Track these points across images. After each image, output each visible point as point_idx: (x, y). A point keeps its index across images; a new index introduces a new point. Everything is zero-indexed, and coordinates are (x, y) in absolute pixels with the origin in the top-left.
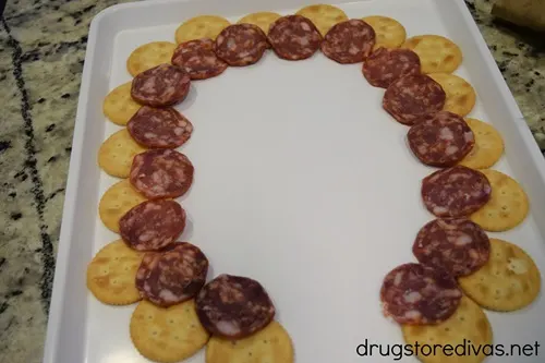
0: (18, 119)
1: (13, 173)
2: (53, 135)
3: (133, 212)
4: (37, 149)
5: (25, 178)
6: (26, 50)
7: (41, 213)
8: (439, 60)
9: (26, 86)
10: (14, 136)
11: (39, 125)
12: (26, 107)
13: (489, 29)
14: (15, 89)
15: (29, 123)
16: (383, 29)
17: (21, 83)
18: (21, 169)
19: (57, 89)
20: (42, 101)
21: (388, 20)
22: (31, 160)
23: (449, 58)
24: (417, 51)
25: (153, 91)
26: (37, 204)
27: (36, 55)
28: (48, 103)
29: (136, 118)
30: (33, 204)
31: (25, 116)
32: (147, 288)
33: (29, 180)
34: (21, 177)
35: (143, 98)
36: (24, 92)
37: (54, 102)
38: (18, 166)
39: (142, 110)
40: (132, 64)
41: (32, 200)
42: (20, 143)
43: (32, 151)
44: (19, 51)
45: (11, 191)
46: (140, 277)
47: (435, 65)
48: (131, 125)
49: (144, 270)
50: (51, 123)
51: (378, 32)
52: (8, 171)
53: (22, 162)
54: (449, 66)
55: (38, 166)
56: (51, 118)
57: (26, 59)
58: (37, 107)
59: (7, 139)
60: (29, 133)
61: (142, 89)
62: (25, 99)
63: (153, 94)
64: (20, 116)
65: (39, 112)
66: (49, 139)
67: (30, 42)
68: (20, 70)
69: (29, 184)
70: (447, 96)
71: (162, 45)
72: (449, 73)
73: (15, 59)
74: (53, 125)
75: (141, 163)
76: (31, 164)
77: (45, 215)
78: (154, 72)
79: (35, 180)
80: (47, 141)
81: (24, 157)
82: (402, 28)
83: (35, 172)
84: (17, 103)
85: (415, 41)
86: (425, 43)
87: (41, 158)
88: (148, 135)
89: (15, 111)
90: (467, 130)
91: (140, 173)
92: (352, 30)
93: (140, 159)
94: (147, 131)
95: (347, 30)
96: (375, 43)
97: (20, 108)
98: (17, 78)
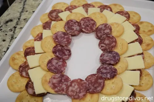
0: (18, 14)
1: (9, 29)
2: (24, 21)
3: (31, 48)
4: (19, 24)
5: (12, 31)
7: (10, 41)
8: (146, 30)
10: (15, 19)
11: (23, 17)
12: (22, 12)
14: (22, 6)
15: (20, 16)
16: (134, 16)
17: (24, 5)
19: (32, 9)
20: (27, 11)
21: (136, 13)
22: (16, 26)
23: (150, 31)
24: (140, 26)
25: (54, 16)
26: (11, 39)
28: (28, 12)
29: (46, 23)
30: (10, 39)
31: (20, 14)
32: (21, 69)
33: (13, 32)
34: (11, 30)
35: (51, 18)
36: (24, 8)
37: (30, 12)
38: (12, 27)
39: (49, 21)
40: (54, 7)
41: (10, 37)
42: (15, 22)
43: (17, 24)
45: (6, 33)
46: (22, 65)
47: (144, 31)
48: (44, 24)
51: (131, 16)
52: (9, 28)
54: (149, 33)
55: (16, 29)
56: (26, 17)
58: (25, 12)
59: (13, 19)
60: (19, 19)
61: (52, 15)
62: (23, 9)
63: (55, 17)
65: (24, 14)
66: (23, 22)
69: (12, 33)
70: (143, 42)
71: (65, 4)
72: (149, 35)
74: (26, 19)
75: (40, 36)
76: (15, 27)
77: (11, 42)
78: (57, 11)
79: (14, 32)
80: (22, 23)
81: (14, 25)
82: (140, 17)
83: (15, 30)
84: (20, 10)
85: (142, 23)
86: (144, 24)
87: (18, 27)
88: (47, 29)
89: (18, 12)
90: (142, 54)
91: (38, 38)
92: (123, 14)
93: (40, 34)
94: (48, 27)
95: (121, 14)
96: (129, 19)
97: (20, 11)
98: (24, 3)
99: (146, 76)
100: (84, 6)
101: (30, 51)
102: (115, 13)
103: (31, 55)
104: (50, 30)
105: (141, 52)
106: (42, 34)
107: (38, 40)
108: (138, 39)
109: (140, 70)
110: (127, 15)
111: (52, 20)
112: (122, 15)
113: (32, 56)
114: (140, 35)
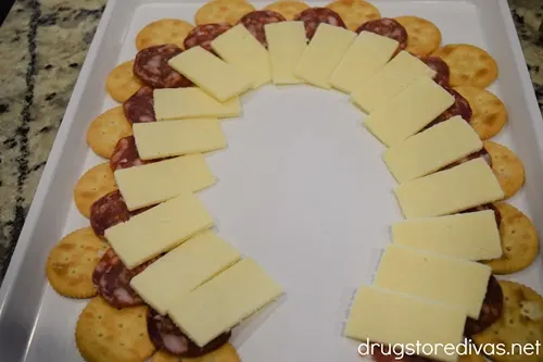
0: (21, 84)
1: (3, 139)
2: (51, 104)
3: (108, 198)
4: (33, 116)
5: (14, 145)
6: (45, 13)
7: (21, 184)
8: (471, 74)
9: (36, 50)
10: (12, 100)
11: (40, 91)
12: (32, 71)
13: (535, 47)
14: (26, 52)
15: (31, 88)
16: (417, 31)
17: (33, 45)
18: (12, 135)
19: (67, 57)
20: (49, 67)
21: (422, 21)
22: (26, 127)
23: (482, 72)
24: (448, 61)
25: (157, 71)
26: (19, 174)
27: (54, 19)
28: (54, 70)
29: (134, 98)
30: (14, 174)
31: (28, 81)
32: (103, 282)
33: (18, 148)
34: (10, 144)
35: (146, 78)
36: (34, 57)
37: (61, 70)
38: (10, 132)
39: (143, 91)
40: (141, 39)
41: (16, 170)
42: (17, 109)
43: (27, 118)
44: (38, 14)
46: (99, 269)
47: (465, 78)
48: (128, 105)
49: (104, 264)
50: (51, 92)
51: (410, 34)
53: (14, 128)
54: (481, 81)
55: (29, 135)
56: (54, 87)
57: (43, 22)
58: (43, 73)
59: (5, 102)
60: (29, 99)
61: (145, 67)
62: (32, 63)
63: (157, 75)
64: (24, 81)
65: (44, 79)
66: (46, 108)
67: (52, 6)
68: (35, 33)
69: (16, 152)
70: (474, 113)
71: (177, 22)
72: (483, 87)
73: (33, 21)
74: (54, 94)
75: (125, 147)
76: (23, 131)
77: (24, 187)
78: (160, 50)
79: (23, 149)
80: (43, 110)
81: (19, 123)
82: (437, 32)
83: (25, 141)
84: (24, 67)
85: (448, 50)
86: (458, 53)
87: (34, 127)
88: (143, 119)
89: (19, 74)
90: (483, 152)
91: (122, 158)
92: (384, 29)
93: (125, 142)
94: (144, 114)
95: (377, 29)
96: (406, 46)
97: (25, 71)
98: (30, 41)
99: (511, 221)
100: (249, 20)
101: (109, 209)
102: (358, 31)
103: (115, 222)
104: (155, 120)
105: (477, 145)
106: (132, 140)
107: (124, 166)
108: (453, 106)
109: (489, 206)
110: (397, 32)
111: (153, 87)
112: (381, 33)
113: (121, 224)
114: (459, 90)
